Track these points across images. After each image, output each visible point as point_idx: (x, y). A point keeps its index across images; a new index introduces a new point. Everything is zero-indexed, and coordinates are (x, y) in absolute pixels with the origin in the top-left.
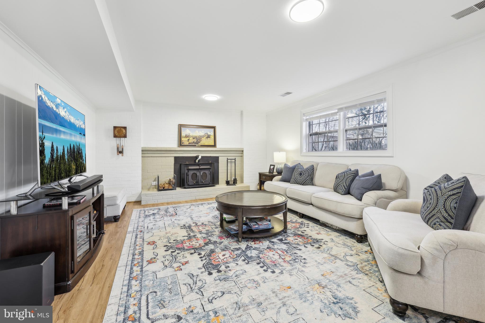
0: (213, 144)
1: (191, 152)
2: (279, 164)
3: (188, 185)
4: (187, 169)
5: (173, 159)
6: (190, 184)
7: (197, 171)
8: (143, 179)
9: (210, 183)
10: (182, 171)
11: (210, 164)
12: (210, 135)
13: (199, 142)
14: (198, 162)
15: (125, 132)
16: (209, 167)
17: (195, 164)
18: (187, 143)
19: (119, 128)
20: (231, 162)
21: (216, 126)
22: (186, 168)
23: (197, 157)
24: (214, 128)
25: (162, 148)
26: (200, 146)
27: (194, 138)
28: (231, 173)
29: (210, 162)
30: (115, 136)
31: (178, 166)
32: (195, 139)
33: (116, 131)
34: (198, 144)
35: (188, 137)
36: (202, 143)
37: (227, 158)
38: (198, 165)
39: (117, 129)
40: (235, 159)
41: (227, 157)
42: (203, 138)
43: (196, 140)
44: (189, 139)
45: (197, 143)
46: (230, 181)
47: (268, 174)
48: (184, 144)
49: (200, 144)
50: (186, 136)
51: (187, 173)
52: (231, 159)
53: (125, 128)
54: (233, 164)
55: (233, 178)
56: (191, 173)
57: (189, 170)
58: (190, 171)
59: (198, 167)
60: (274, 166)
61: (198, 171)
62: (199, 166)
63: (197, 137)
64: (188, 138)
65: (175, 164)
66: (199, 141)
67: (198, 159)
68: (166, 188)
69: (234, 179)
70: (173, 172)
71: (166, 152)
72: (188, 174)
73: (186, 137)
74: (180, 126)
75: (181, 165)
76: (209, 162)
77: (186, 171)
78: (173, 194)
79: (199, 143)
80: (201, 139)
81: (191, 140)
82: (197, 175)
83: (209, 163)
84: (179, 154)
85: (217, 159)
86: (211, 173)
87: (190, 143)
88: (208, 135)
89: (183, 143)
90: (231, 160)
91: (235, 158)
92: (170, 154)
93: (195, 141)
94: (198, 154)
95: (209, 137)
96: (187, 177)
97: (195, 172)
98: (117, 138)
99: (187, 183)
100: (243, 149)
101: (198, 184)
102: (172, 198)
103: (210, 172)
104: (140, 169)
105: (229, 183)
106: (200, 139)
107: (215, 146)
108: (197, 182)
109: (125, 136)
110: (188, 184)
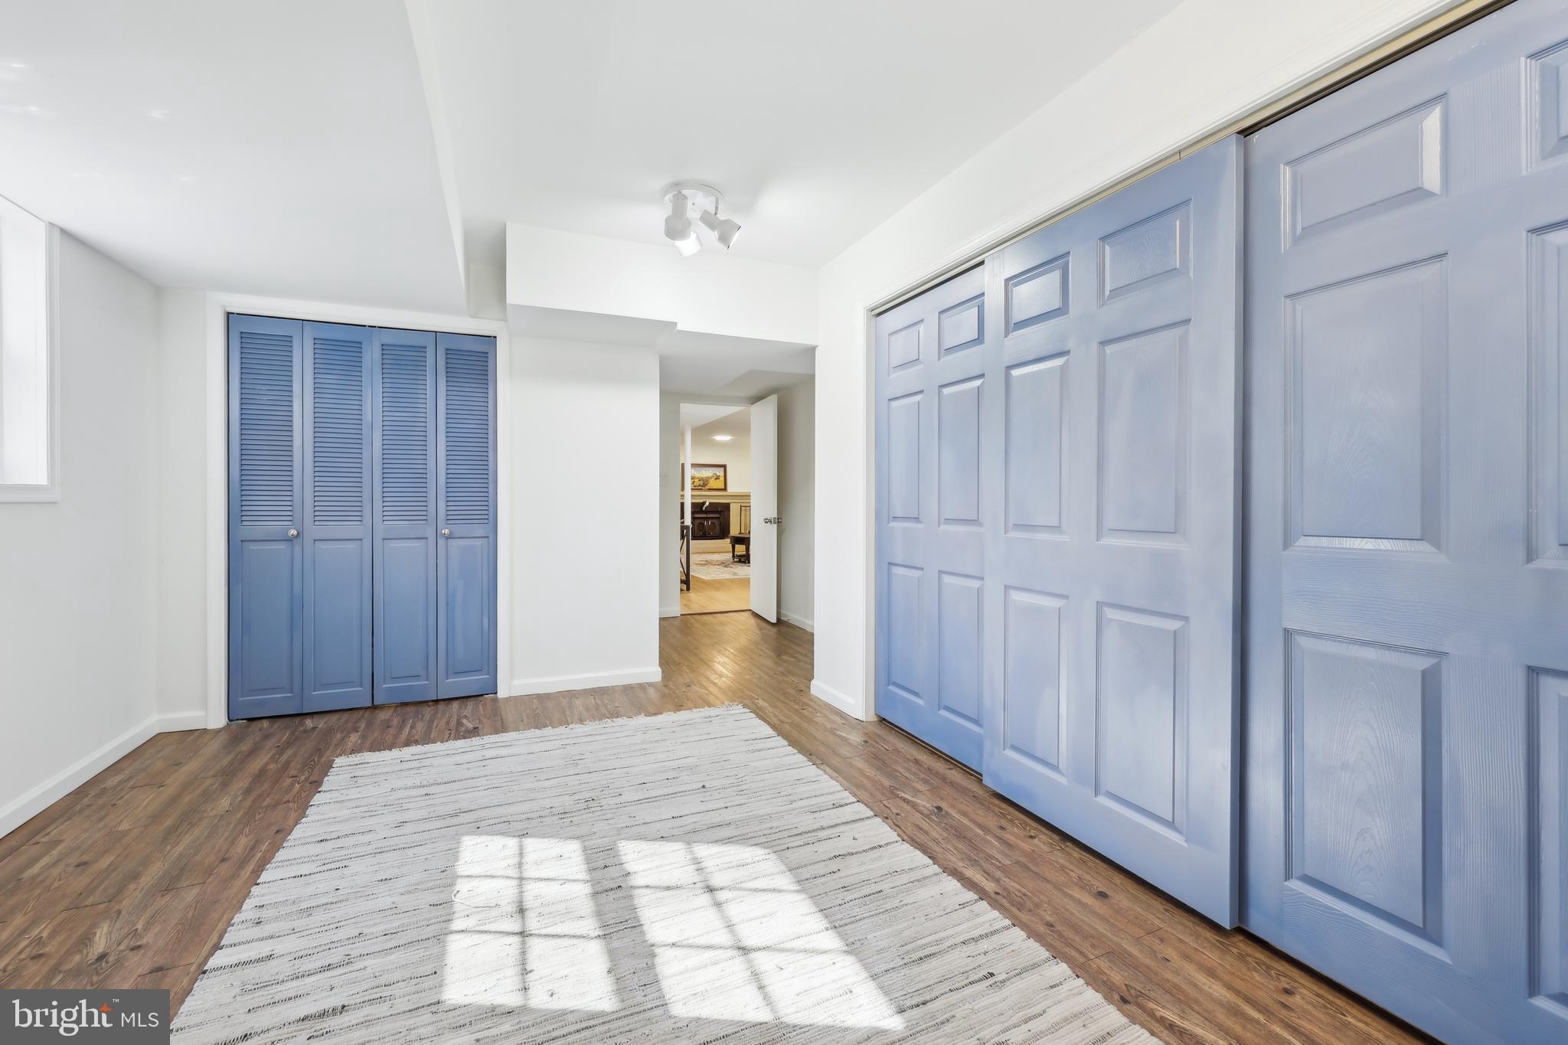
0: (723, 487)
11: (720, 513)
12: (720, 475)
13: (706, 485)
14: (705, 510)
16: (718, 516)
23: (704, 503)
24: (724, 466)
26: (708, 489)
27: (699, 480)
29: (720, 509)
31: (696, 514)
32: (701, 481)
34: (705, 487)
36: (709, 486)
38: (705, 513)
41: (739, 505)
42: (711, 479)
45: (704, 485)
49: (707, 487)
59: (705, 516)
61: (705, 520)
62: (708, 513)
63: (705, 478)
66: (706, 483)
67: (705, 506)
80: (709, 481)
82: (704, 525)
83: (718, 510)
85: (727, 507)
88: (717, 475)
93: (701, 483)
94: (709, 500)
95: (717, 478)
97: (702, 521)
103: (720, 521)
107: (725, 489)
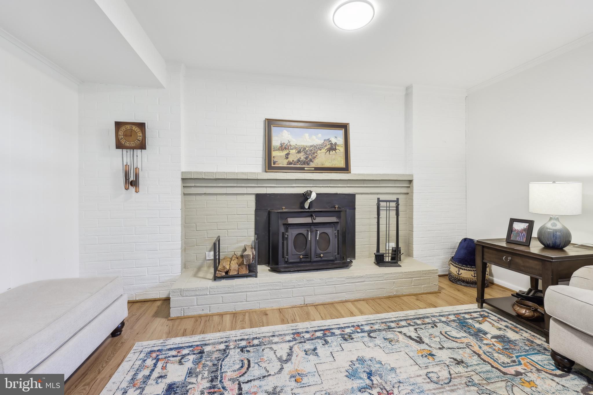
0: (342, 165)
1: (292, 184)
2: (551, 219)
3: (287, 262)
4: (284, 224)
5: (253, 198)
6: (291, 261)
7: (306, 229)
8: (186, 247)
9: (336, 258)
10: (273, 228)
11: (337, 213)
12: (336, 144)
13: (311, 161)
14: (309, 208)
15: (141, 135)
16: (334, 219)
17: (302, 213)
18: (283, 163)
19: (128, 127)
20: (388, 208)
21: (348, 124)
22: (281, 222)
23: (306, 196)
24: (344, 127)
25: (226, 173)
26: (313, 169)
27: (299, 152)
28: (388, 232)
29: (337, 206)
30: (119, 146)
31: (264, 216)
32: (302, 154)
33: (121, 133)
34: (308, 164)
35: (285, 148)
36: (318, 162)
37: (378, 199)
38: (310, 214)
39: (123, 128)
40: (397, 201)
41: (376, 197)
42: (320, 150)
43: (305, 156)
44: (288, 154)
45: (307, 162)
46: (385, 255)
47: (504, 244)
48: (279, 164)
49: (313, 165)
50: (282, 146)
51: (283, 233)
52: (386, 201)
53: (142, 126)
54: (393, 213)
55: (393, 245)
56: (292, 233)
57: (288, 226)
58: (291, 229)
59: (308, 220)
60: (531, 223)
61: (309, 229)
62: (311, 216)
63: (307, 149)
64: (286, 152)
65: (256, 210)
66: (310, 157)
67: (309, 201)
68: (231, 273)
69: (394, 249)
70: (253, 230)
71: (237, 184)
72: (286, 236)
73: (282, 150)
74: (270, 123)
75: (269, 213)
76: (335, 208)
77: (282, 229)
78: (247, 290)
79: (311, 163)
80: (316, 154)
81: (294, 156)
82: (306, 239)
83: (333, 209)
84: (266, 187)
85: (350, 200)
86: (338, 233)
87: (291, 164)
88: (331, 144)
89: (274, 164)
90: (388, 203)
91: (398, 199)
92: (247, 187)
93: (303, 158)
94: (309, 189)
95: (332, 148)
96: (283, 243)
97: (303, 231)
98: (125, 151)
99: (283, 257)
100: (412, 176)
101: (308, 260)
102: (247, 301)
103: (336, 232)
104: (178, 221)
105: (383, 259)
106: (314, 153)
107: (346, 169)
108: (306, 256)
109: (142, 146)
110: (286, 260)
